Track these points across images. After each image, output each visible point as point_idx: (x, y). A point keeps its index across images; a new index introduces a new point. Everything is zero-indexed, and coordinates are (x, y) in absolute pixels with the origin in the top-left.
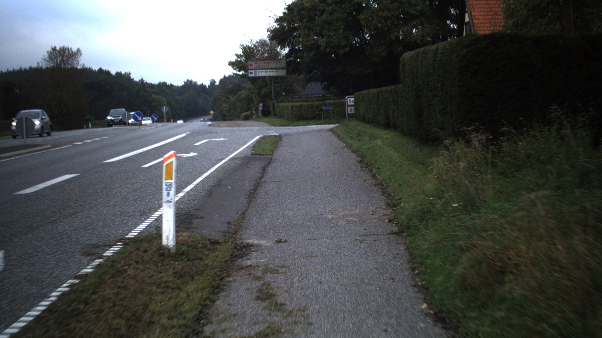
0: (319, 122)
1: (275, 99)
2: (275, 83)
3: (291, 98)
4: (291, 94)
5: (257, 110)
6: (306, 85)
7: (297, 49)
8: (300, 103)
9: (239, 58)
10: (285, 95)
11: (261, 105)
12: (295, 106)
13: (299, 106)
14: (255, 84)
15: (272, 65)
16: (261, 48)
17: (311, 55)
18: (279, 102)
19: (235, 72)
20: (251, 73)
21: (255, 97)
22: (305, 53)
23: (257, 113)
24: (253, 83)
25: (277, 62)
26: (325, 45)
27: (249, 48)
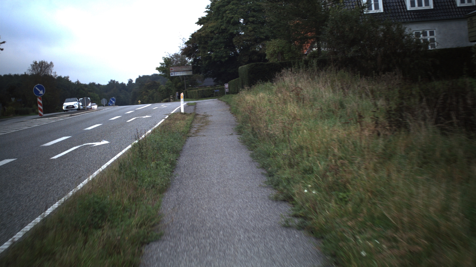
0: (212, 98)
1: (187, 89)
3: (195, 88)
6: (204, 80)
7: (198, 59)
9: (162, 65)
11: (177, 93)
13: (201, 90)
14: (173, 80)
15: (184, 69)
18: (190, 90)
20: (172, 74)
21: (173, 88)
22: (203, 62)
25: (187, 67)
26: (214, 57)
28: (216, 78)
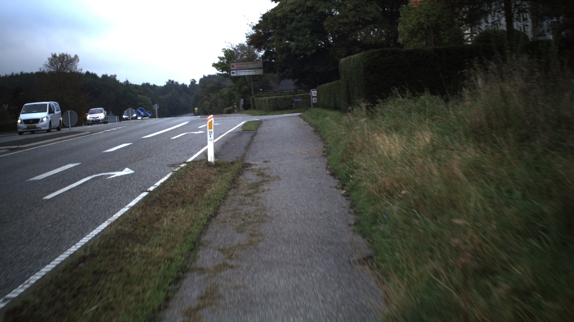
0: (291, 111)
1: (254, 95)
2: (254, 81)
3: (267, 94)
4: (267, 90)
5: (238, 104)
6: (280, 82)
7: (271, 51)
8: (275, 97)
9: (222, 60)
10: (263, 91)
11: (242, 100)
12: (272, 99)
13: (274, 99)
14: (236, 82)
15: (251, 66)
16: (241, 51)
17: (284, 56)
18: (258, 97)
19: (219, 72)
20: (233, 73)
21: (237, 93)
23: (238, 107)
24: (234, 82)
25: (255, 63)
26: (295, 48)
27: (230, 51)
28: (297, 80)
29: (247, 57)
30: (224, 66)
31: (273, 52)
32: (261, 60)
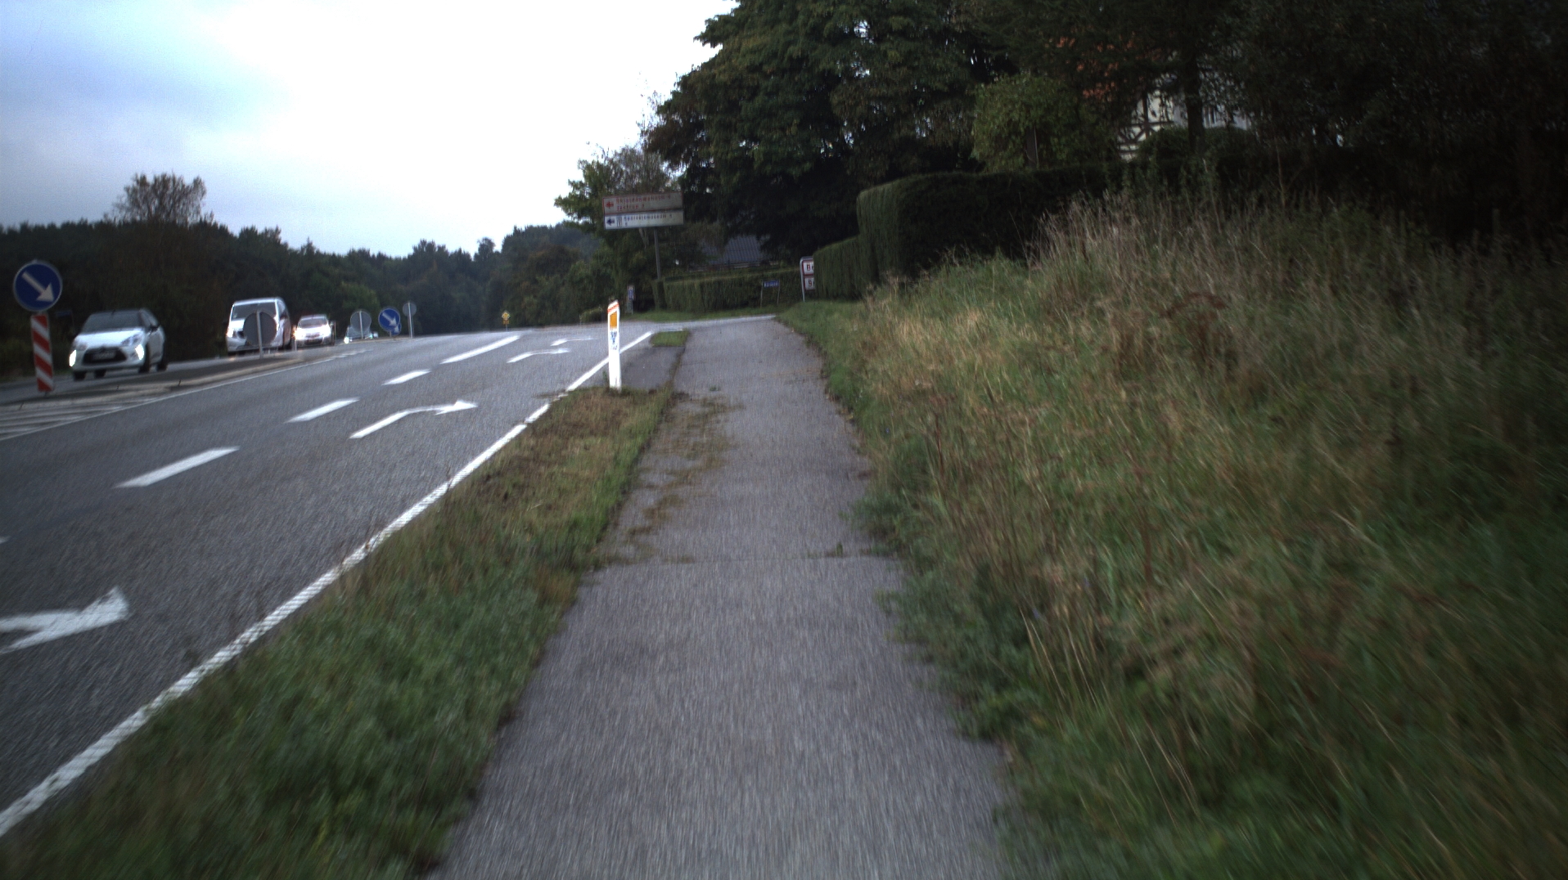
0: (754, 310)
1: (661, 275)
2: (660, 240)
3: (694, 271)
4: (693, 264)
6: (726, 242)
7: (704, 167)
8: (716, 277)
9: (578, 189)
10: (682, 266)
11: (631, 289)
12: (707, 284)
13: (714, 283)
14: (616, 244)
15: (654, 204)
16: (627, 166)
17: (735, 179)
18: (672, 280)
20: (609, 222)
21: (617, 272)
22: (721, 177)
24: (610, 243)
25: (663, 198)
26: (762, 159)
27: (599, 166)
28: (768, 237)
29: (643, 182)
30: (583, 205)
31: (708, 169)
32: (679, 188)
